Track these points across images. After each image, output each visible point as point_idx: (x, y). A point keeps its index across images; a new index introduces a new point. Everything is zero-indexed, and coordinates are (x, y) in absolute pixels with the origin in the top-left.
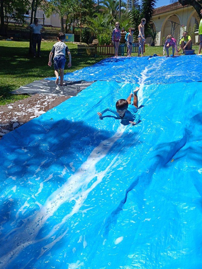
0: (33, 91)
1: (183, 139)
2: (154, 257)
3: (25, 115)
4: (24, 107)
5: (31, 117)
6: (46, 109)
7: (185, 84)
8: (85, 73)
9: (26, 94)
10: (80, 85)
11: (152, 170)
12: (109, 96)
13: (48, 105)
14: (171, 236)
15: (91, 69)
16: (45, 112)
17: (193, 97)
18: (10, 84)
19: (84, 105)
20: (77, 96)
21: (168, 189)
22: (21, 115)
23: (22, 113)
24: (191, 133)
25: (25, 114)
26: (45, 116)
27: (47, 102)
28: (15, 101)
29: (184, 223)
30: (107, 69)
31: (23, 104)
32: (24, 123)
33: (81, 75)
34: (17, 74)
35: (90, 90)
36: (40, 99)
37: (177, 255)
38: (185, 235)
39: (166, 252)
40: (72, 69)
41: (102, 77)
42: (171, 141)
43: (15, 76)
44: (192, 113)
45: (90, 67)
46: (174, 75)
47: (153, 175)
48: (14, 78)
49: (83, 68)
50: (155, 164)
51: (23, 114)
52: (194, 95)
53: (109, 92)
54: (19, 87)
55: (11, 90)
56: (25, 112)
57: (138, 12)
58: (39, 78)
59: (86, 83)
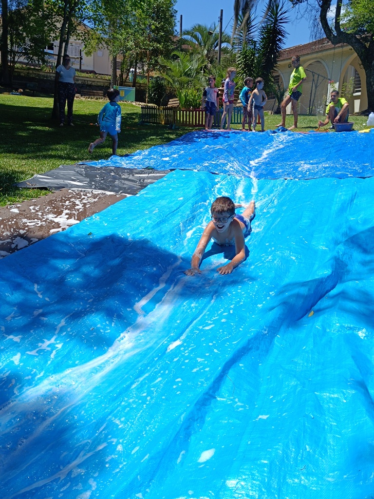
0: (58, 184)
1: (331, 275)
2: (276, 487)
3: (42, 226)
4: (41, 211)
5: (52, 231)
6: (81, 216)
7: (335, 181)
8: (152, 156)
9: (45, 189)
10: (145, 177)
11: (274, 329)
12: (198, 197)
13: (85, 209)
14: (307, 447)
15: (165, 149)
16: (78, 222)
17: (349, 206)
18: (16, 169)
19: (151, 212)
20: (137, 195)
21: (303, 363)
22: (34, 225)
23: (36, 221)
24: (347, 266)
26: (78, 229)
27: (83, 203)
28: (24, 199)
29: (331, 425)
30: (193, 151)
31: (39, 206)
32: (39, 240)
33: (145, 158)
34: (28, 152)
35: (162, 186)
36: (71, 198)
37: (319, 484)
38: (334, 446)
39: (298, 477)
40: (130, 148)
41: (185, 164)
42: (310, 279)
43: (21, 156)
44: (348, 232)
45: (162, 147)
47: (276, 338)
48: (23, 159)
49: (150, 147)
50: (278, 318)
51: (37, 224)
52: (351, 202)
53: (196, 190)
54: (32, 175)
55: (17, 179)
56: (41, 220)
57: (252, 53)
58: (68, 162)
59: (156, 173)
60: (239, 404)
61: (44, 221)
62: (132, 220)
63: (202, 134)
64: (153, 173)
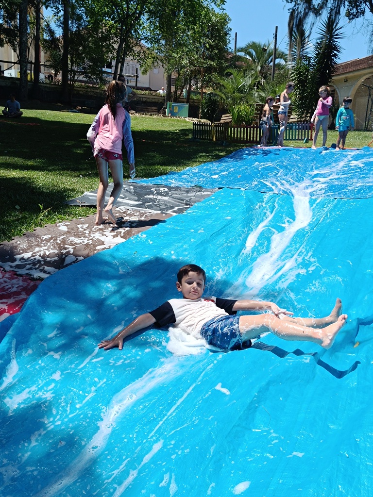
3: (87, 245)
4: (88, 230)
5: (98, 248)
6: (127, 234)
8: (202, 174)
9: (94, 207)
14: (340, 486)
16: (124, 240)
18: (67, 187)
20: (184, 214)
22: (81, 243)
23: (83, 239)
25: (88, 241)
26: (124, 247)
28: (73, 217)
31: (87, 225)
32: (85, 258)
34: (81, 169)
40: (179, 166)
41: (234, 182)
43: (76, 174)
48: (75, 176)
49: (199, 164)
51: (84, 241)
54: (83, 193)
55: (68, 197)
56: (88, 238)
57: (306, 69)
59: (204, 192)
61: (90, 239)
63: (252, 151)
64: (201, 191)
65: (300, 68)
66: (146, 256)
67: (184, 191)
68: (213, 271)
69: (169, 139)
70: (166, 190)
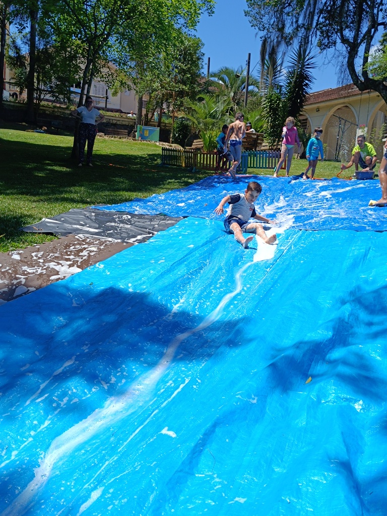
0: (65, 230)
1: (332, 338)
3: (41, 274)
4: (43, 258)
5: (53, 278)
6: (84, 264)
8: (168, 201)
9: (51, 234)
13: (89, 256)
15: (182, 195)
16: (80, 270)
17: (362, 261)
18: (25, 212)
19: (157, 261)
20: (145, 243)
22: (34, 273)
23: (36, 269)
24: (352, 328)
25: (42, 271)
26: (80, 278)
27: (88, 251)
28: (27, 245)
29: (307, 510)
30: (211, 196)
31: (42, 253)
32: (37, 289)
33: (160, 204)
34: (42, 194)
35: (172, 234)
36: (76, 244)
40: (146, 192)
41: (199, 211)
43: (35, 198)
44: (357, 291)
45: (180, 191)
46: (333, 216)
48: (34, 201)
49: (166, 191)
51: (37, 271)
52: (364, 257)
53: (206, 239)
54: (40, 219)
55: (24, 223)
56: (42, 267)
57: (277, 97)
58: (80, 206)
59: (168, 220)
60: (217, 480)
61: (44, 269)
62: (136, 271)
63: (222, 179)
64: (165, 220)
65: (271, 96)
66: (102, 288)
67: (148, 219)
68: (171, 303)
69: (137, 164)
70: (129, 217)
